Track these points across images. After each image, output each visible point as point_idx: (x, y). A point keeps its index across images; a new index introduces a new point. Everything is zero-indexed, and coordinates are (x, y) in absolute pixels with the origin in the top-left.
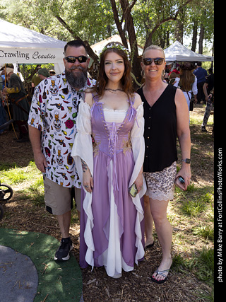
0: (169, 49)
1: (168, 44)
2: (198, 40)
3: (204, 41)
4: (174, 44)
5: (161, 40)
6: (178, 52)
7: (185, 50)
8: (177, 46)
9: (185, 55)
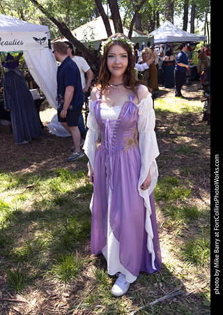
0: (159, 29)
1: (158, 25)
2: (189, 20)
3: (196, 20)
4: (164, 24)
5: (151, 21)
6: (169, 32)
7: (177, 31)
8: (167, 26)
9: (176, 35)
